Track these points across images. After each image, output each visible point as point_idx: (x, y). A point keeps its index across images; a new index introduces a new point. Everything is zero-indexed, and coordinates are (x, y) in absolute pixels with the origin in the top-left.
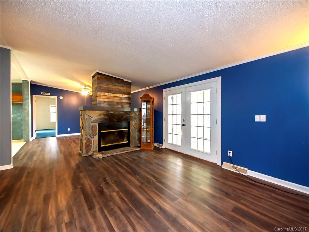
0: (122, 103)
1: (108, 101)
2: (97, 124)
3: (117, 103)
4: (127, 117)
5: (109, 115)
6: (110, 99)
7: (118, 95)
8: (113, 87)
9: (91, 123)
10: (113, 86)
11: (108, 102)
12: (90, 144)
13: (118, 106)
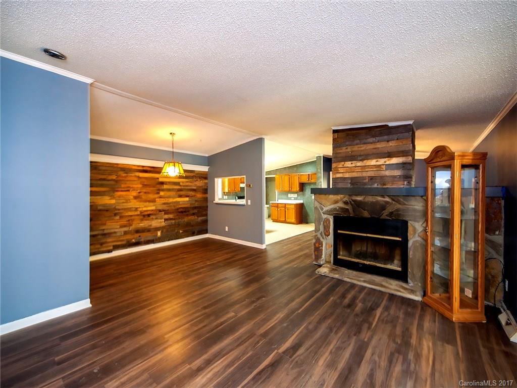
0: (382, 177)
1: (350, 176)
2: (332, 217)
3: (371, 178)
4: (397, 210)
5: (353, 202)
6: (354, 173)
7: (373, 162)
8: (361, 147)
9: (322, 214)
10: (362, 145)
11: (352, 179)
12: (320, 248)
13: (373, 184)
